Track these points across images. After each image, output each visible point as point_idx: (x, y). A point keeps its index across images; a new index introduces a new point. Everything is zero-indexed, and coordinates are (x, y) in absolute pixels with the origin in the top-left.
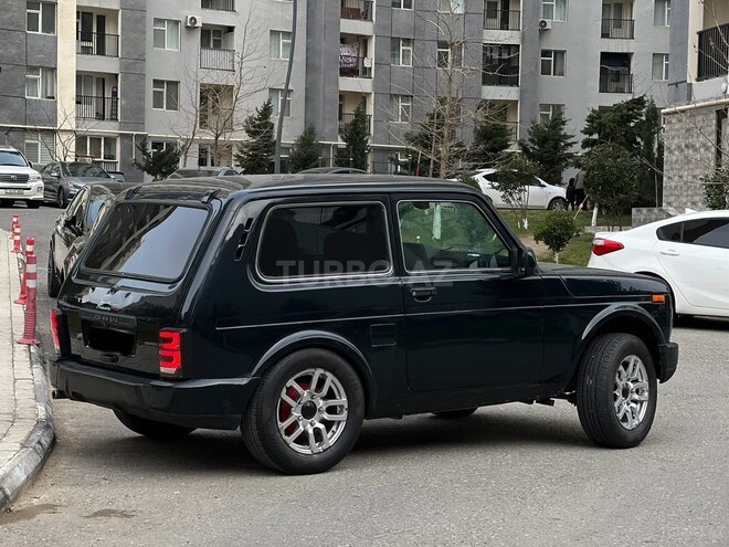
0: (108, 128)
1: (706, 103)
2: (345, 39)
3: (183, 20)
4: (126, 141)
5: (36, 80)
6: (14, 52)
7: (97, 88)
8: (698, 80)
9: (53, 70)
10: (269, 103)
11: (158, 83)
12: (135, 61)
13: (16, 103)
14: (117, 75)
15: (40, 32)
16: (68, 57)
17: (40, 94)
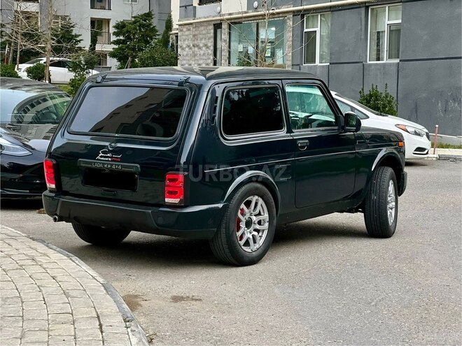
1: (206, 20)
8: (199, 5)
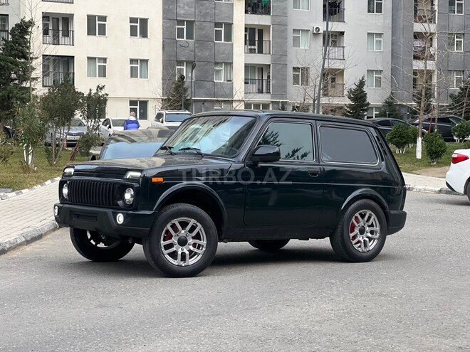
0: (264, 98)
2: (417, 36)
3: (311, 30)
4: (276, 106)
5: (220, 71)
6: (207, 54)
7: (258, 73)
9: (231, 64)
10: (363, 79)
11: (295, 69)
12: (281, 56)
13: (208, 85)
14: (270, 65)
15: (223, 41)
16: (240, 55)
17: (223, 79)
